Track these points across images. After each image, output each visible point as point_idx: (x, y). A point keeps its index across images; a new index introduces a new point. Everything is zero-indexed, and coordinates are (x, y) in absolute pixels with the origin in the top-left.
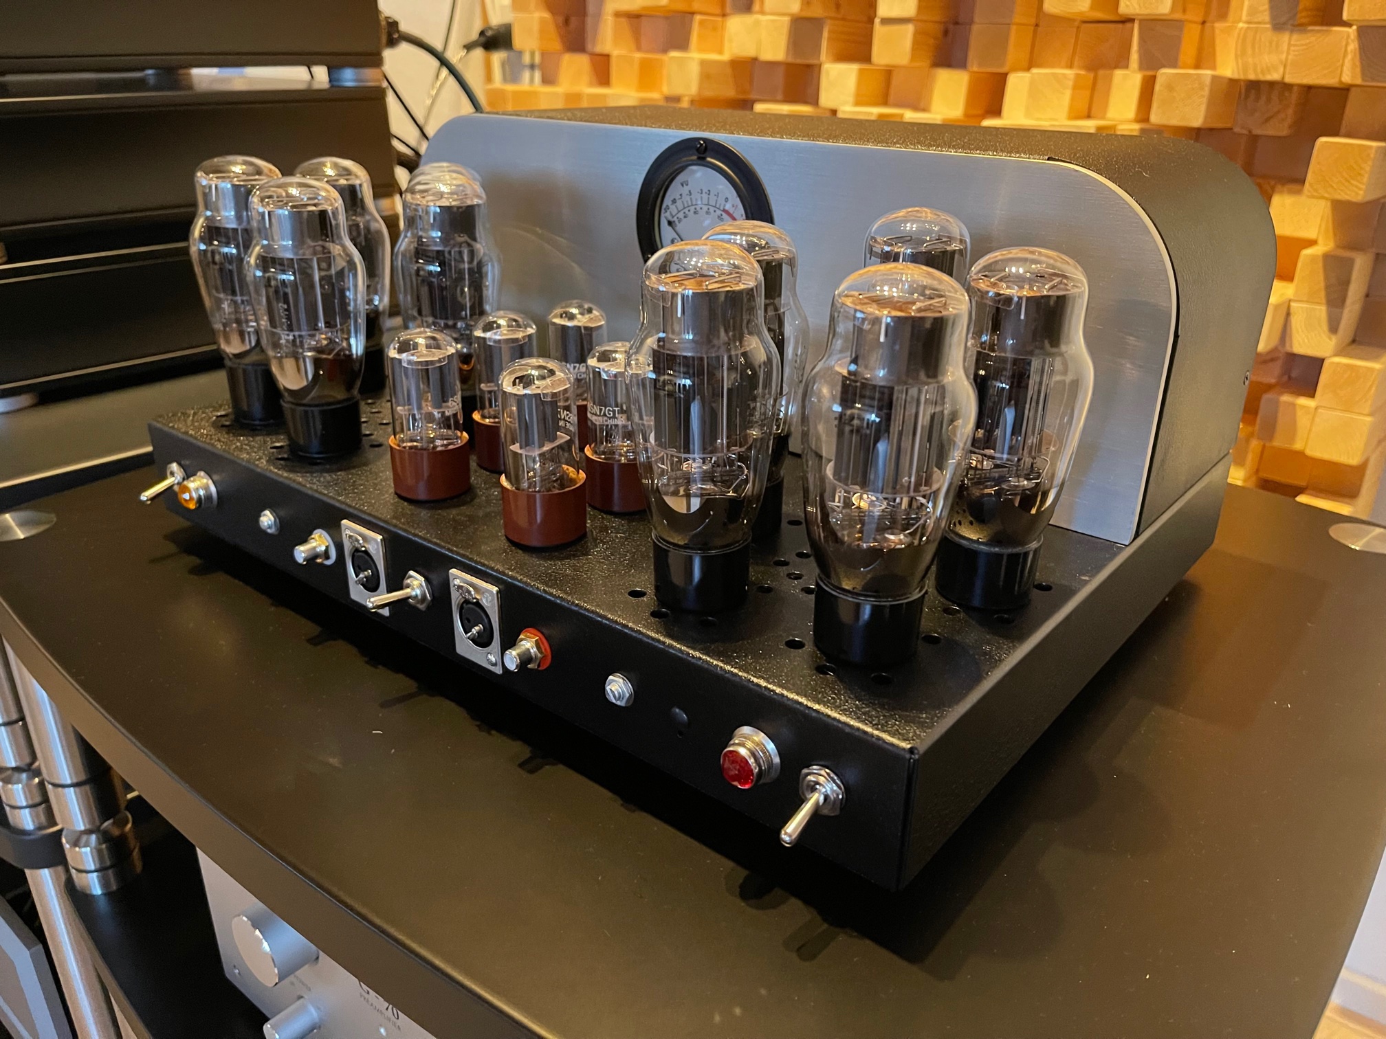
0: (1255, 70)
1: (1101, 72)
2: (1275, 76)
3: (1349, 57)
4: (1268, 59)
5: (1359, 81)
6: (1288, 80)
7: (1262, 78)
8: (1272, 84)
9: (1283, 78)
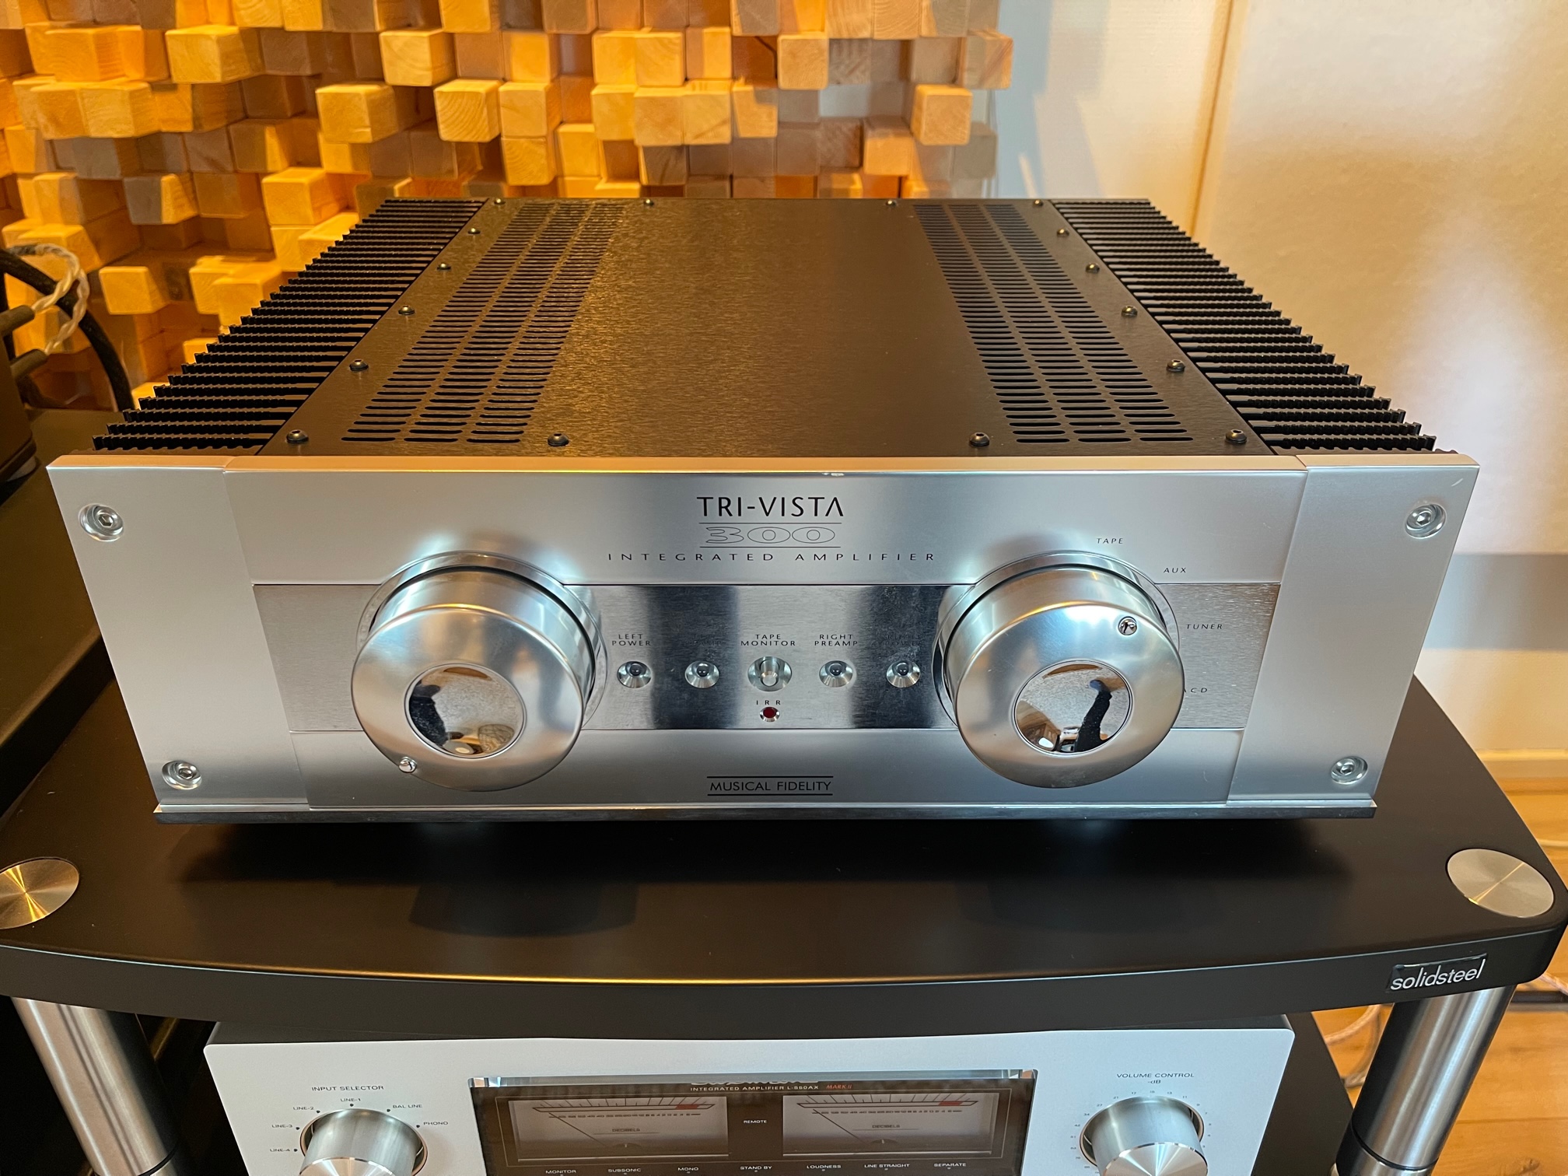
0: (848, 30)
1: (689, 31)
2: (865, 34)
3: (924, 13)
4: (856, 18)
5: (934, 34)
6: (876, 37)
7: (854, 36)
8: (863, 41)
9: (872, 34)
